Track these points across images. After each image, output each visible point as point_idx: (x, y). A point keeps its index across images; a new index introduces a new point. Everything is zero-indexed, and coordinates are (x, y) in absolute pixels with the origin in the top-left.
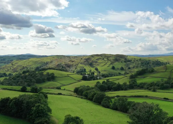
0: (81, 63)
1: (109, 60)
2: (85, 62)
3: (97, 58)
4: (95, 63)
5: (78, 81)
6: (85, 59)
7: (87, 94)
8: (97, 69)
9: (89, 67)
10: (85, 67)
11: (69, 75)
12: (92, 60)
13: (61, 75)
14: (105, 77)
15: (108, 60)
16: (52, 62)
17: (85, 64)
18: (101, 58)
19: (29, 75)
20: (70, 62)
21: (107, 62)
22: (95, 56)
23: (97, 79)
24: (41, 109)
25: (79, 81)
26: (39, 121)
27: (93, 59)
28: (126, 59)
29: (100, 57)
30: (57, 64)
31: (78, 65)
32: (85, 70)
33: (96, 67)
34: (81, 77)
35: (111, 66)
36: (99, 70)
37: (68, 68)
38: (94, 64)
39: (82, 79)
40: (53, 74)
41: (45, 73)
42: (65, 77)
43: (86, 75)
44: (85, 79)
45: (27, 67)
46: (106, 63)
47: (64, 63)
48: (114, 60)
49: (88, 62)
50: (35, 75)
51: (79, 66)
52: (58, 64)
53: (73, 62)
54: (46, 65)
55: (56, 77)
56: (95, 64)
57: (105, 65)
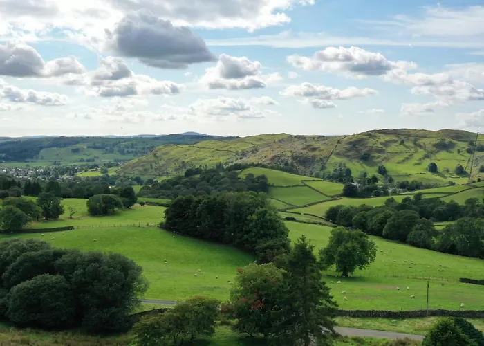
0: (338, 154)
1: (420, 146)
2: (348, 150)
3: (383, 141)
4: (377, 155)
5: (332, 197)
6: (349, 143)
7: (364, 220)
8: (382, 171)
9: (360, 164)
10: (349, 165)
11: (308, 183)
12: (370, 145)
13: (286, 180)
14: (411, 189)
15: (417, 145)
16: (257, 150)
17: (348, 156)
18: (395, 141)
19: (202, 179)
20: (305, 151)
21: (413, 150)
22: (378, 134)
23: (386, 194)
24: (270, 220)
25: (335, 198)
26: (268, 244)
27: (371, 143)
28: (471, 143)
29: (393, 138)
30: (272, 155)
31: (328, 158)
32: (349, 172)
33: (379, 165)
34: (340, 187)
35: (427, 163)
36: (389, 174)
37: (300, 167)
38: (374, 157)
39: (342, 192)
40: (263, 177)
41: (242, 175)
42: (296, 186)
43: (355, 184)
44: (350, 192)
45: (193, 162)
46: (411, 155)
47: (290, 154)
48: (435, 145)
49: (358, 151)
50: (217, 180)
51: (333, 162)
52: (275, 156)
53: (314, 149)
54: (241, 159)
55: (273, 186)
56: (378, 158)
57: (407, 158)
